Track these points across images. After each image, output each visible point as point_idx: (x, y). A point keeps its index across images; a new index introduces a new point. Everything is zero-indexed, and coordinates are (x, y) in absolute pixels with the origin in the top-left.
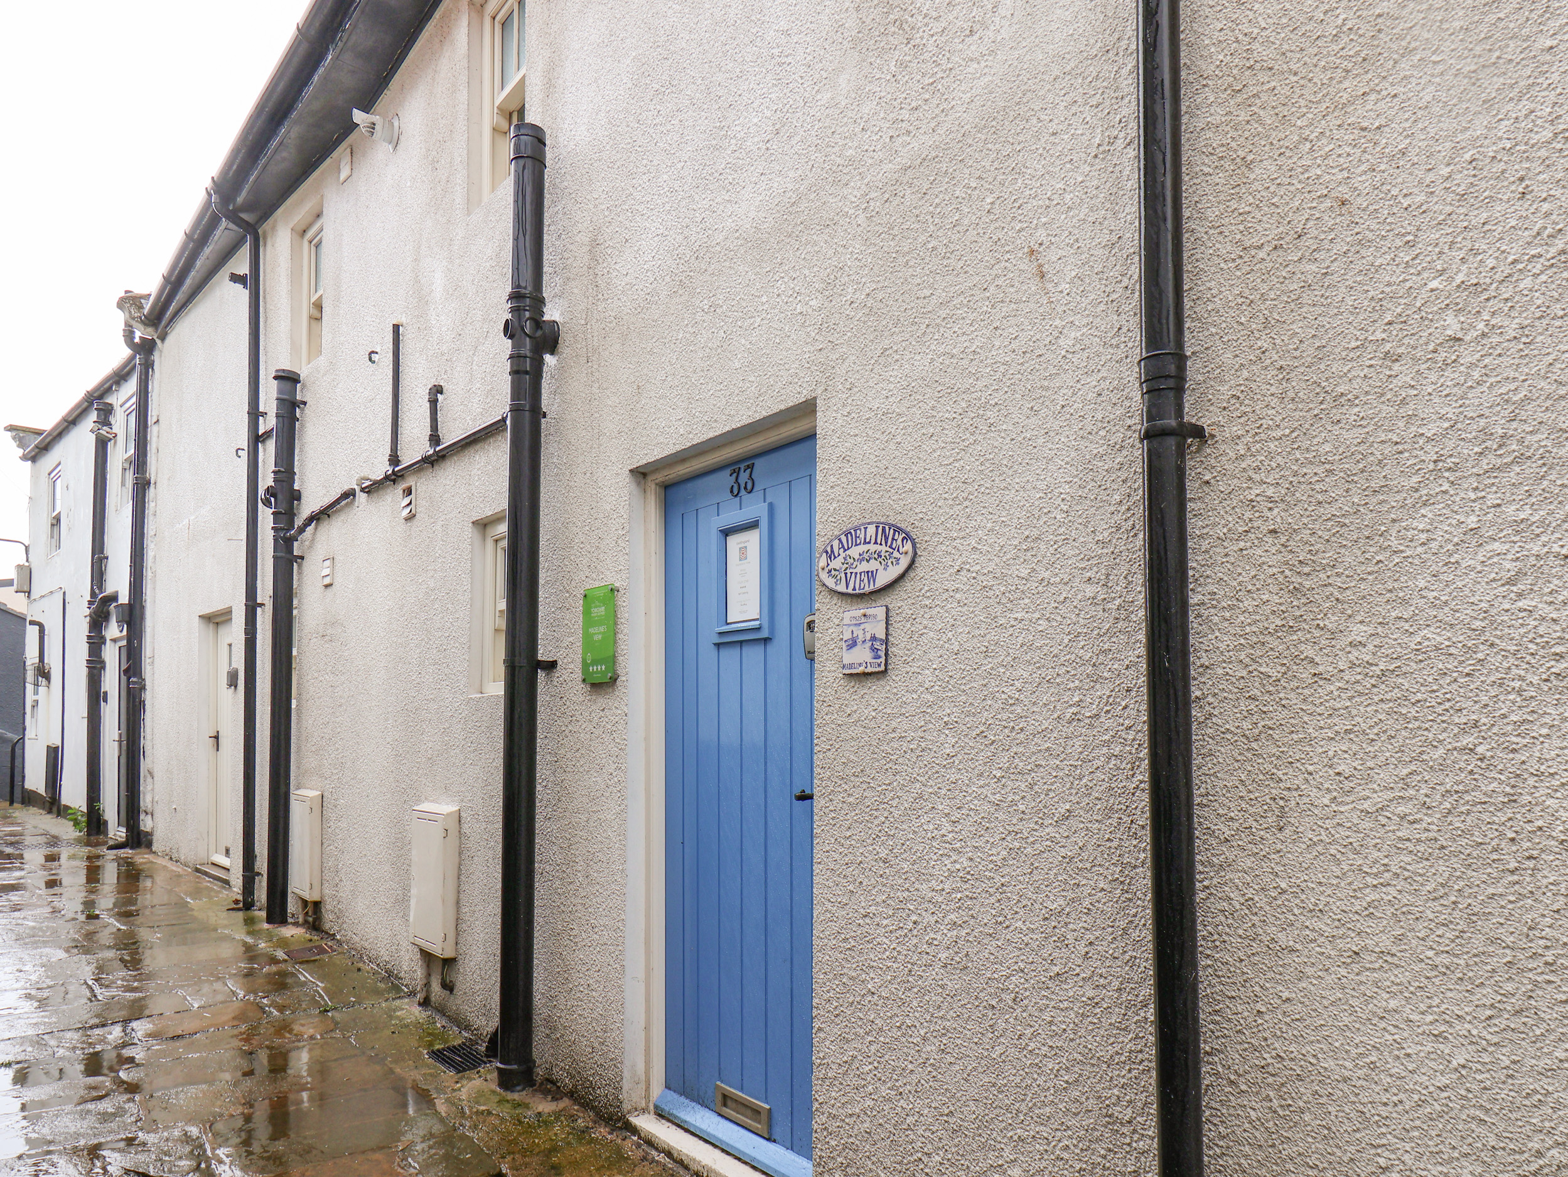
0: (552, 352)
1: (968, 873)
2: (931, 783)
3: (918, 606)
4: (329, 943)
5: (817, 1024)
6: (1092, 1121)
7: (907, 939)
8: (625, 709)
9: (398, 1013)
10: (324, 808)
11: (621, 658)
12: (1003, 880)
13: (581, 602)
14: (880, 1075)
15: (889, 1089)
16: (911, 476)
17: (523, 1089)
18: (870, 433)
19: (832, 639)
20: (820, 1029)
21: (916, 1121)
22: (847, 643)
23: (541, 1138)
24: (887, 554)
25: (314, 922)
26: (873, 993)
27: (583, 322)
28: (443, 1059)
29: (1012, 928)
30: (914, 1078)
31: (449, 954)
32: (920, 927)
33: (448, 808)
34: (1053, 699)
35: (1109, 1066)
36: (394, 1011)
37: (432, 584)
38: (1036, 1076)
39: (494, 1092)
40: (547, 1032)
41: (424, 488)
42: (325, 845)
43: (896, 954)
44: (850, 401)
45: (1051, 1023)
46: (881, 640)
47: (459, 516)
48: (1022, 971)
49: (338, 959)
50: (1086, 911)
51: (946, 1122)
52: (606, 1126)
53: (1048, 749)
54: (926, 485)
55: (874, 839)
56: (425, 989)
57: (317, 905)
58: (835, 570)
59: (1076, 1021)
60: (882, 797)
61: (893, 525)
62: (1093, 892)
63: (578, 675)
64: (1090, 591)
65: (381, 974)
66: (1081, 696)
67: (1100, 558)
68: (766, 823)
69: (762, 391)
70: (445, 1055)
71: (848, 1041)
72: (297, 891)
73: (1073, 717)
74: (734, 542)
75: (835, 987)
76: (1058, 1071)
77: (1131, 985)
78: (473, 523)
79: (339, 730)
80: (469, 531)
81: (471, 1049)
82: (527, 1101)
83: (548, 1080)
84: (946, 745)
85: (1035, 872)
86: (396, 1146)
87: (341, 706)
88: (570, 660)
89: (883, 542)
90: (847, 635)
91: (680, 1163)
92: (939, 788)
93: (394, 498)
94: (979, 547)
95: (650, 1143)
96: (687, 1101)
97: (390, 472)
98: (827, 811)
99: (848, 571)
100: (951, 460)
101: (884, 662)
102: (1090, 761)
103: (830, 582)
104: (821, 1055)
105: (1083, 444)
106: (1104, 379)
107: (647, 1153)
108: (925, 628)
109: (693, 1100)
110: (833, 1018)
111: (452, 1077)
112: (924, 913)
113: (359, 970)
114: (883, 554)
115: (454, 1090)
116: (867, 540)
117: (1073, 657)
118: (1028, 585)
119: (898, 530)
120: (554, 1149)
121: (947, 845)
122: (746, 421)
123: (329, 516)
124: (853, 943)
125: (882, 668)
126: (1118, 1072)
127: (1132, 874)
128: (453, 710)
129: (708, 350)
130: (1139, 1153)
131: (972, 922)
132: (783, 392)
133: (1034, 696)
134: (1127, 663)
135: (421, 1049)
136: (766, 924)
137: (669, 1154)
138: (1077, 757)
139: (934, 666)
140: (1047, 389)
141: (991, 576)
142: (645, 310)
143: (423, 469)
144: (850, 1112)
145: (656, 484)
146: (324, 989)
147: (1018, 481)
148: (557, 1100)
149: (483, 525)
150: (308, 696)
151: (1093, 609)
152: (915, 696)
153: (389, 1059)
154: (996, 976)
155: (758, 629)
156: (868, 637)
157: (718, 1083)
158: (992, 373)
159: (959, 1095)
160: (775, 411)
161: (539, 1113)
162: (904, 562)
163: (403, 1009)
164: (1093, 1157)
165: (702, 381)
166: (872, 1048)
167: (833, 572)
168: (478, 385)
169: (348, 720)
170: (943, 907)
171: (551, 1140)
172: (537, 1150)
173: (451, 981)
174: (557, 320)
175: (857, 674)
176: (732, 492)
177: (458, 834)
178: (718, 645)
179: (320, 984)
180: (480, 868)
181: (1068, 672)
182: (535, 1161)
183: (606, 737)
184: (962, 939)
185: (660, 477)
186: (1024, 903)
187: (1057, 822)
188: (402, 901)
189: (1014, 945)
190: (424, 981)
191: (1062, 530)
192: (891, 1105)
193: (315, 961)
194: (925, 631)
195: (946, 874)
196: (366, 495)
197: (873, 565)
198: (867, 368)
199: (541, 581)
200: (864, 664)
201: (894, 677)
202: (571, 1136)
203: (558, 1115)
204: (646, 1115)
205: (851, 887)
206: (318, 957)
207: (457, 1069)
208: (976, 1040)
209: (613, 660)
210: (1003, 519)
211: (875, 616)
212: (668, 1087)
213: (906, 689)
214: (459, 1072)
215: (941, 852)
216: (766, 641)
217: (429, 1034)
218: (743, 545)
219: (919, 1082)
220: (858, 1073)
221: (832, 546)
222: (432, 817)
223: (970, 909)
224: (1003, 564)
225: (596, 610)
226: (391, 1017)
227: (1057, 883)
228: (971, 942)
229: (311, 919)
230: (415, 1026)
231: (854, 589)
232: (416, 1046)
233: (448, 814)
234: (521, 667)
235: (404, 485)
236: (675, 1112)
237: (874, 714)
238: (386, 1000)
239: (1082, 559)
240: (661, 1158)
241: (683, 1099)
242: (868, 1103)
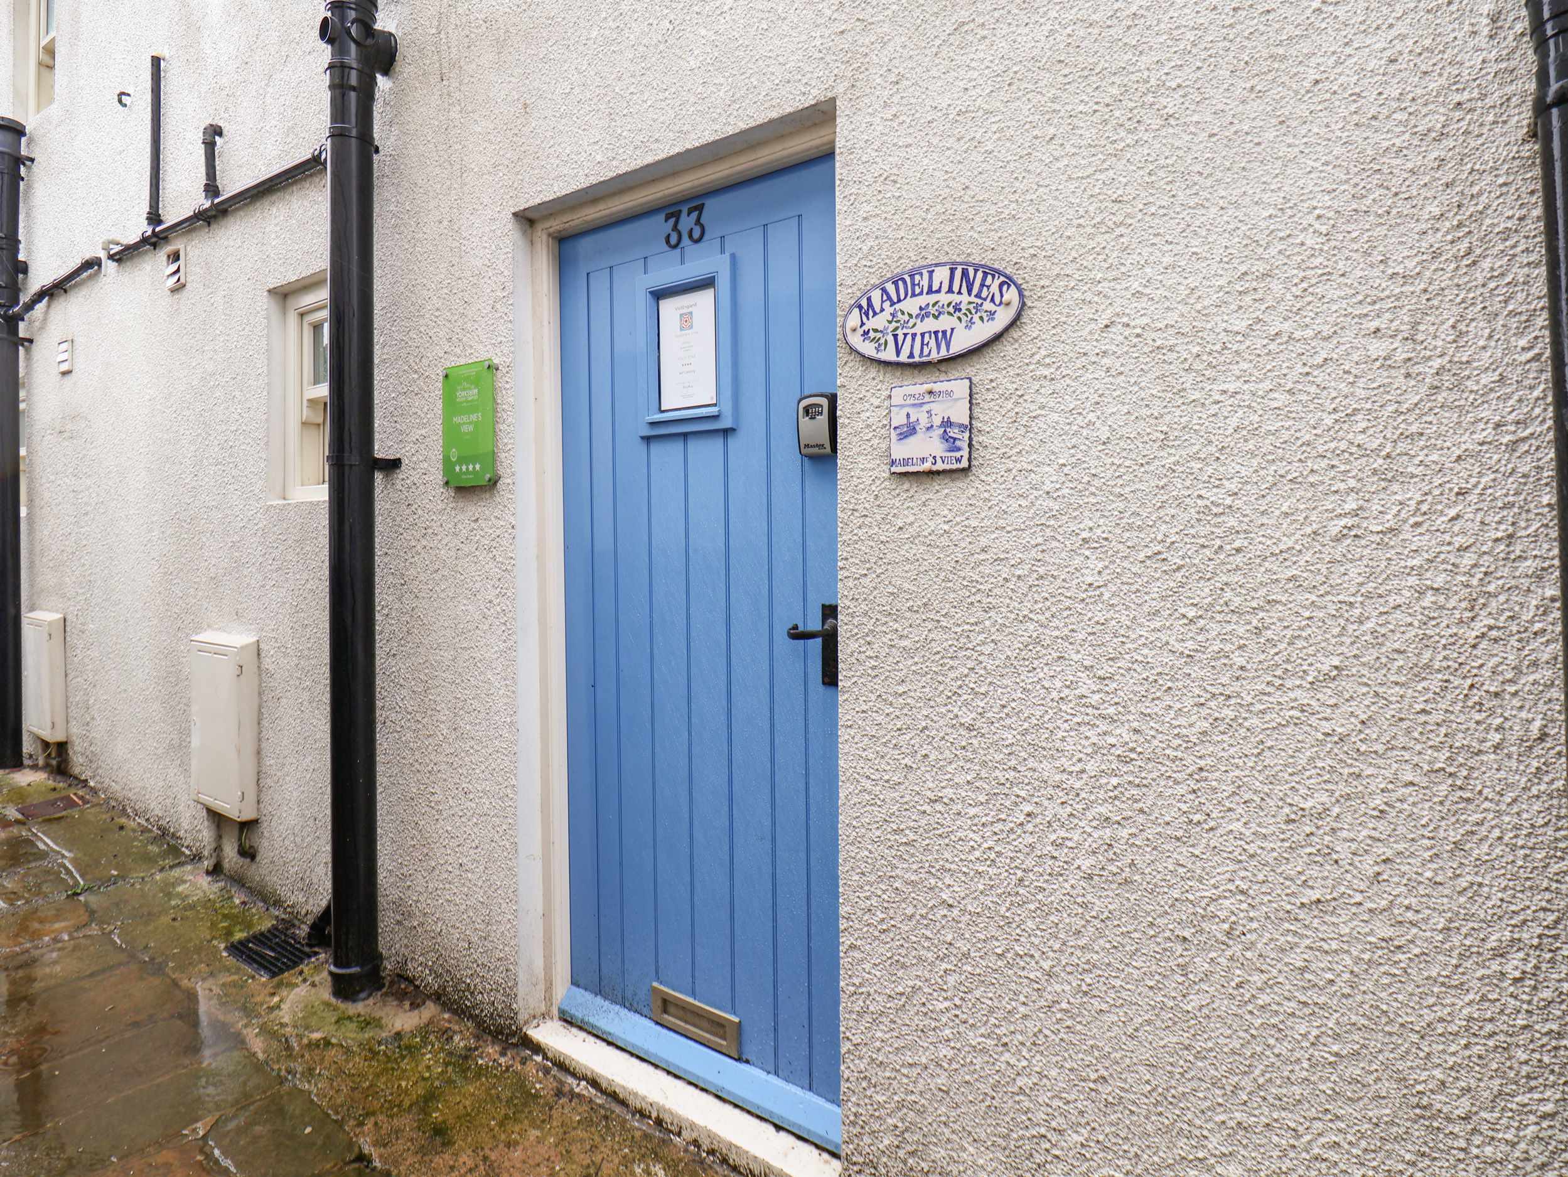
0: (386, 72)
1: (1133, 750)
2: (1056, 622)
3: (1027, 378)
4: (80, 793)
5: (845, 940)
6: (1387, 1111)
7: (1013, 837)
8: (512, 520)
9: (180, 889)
10: (68, 634)
11: (503, 455)
12: (1202, 763)
13: (440, 385)
14: (965, 1016)
15: (982, 1035)
16: (1014, 197)
17: (369, 996)
18: (935, 141)
19: (868, 426)
20: (852, 947)
21: (1035, 1084)
22: (899, 431)
23: (408, 1080)
24: (971, 307)
25: (59, 765)
26: (951, 906)
27: (434, 31)
28: (249, 956)
29: (1221, 831)
30: (1031, 1026)
31: (247, 816)
32: (1038, 820)
33: (240, 638)
34: (1302, 507)
35: (1422, 1037)
36: (173, 885)
37: (210, 367)
38: (1272, 1041)
39: (328, 1004)
40: (398, 918)
41: (197, 252)
42: (70, 677)
43: (993, 856)
44: (896, 99)
45: (1303, 970)
46: (961, 426)
47: (248, 283)
48: (1242, 892)
49: (91, 813)
50: (1375, 813)
51: (1092, 1090)
52: (493, 1043)
53: (1293, 578)
54: (1042, 209)
55: (949, 697)
56: (214, 855)
57: (62, 747)
58: (876, 331)
59: (1356, 969)
60: (963, 640)
61: (982, 266)
62: (1390, 786)
63: (438, 477)
64: (1378, 348)
65: (151, 831)
66: (1361, 502)
67: (1398, 299)
68: (729, 664)
69: (737, 96)
70: (250, 949)
71: (904, 966)
72: (35, 730)
73: (1345, 531)
74: (670, 308)
75: (879, 893)
76: (1317, 1037)
77: (1471, 925)
78: (269, 291)
79: (85, 542)
80: (264, 302)
81: (286, 935)
82: (377, 1015)
83: (399, 975)
84: (1086, 571)
85: (1267, 753)
86: (194, 1130)
87: (86, 514)
88: (421, 458)
89: (964, 290)
90: (899, 419)
91: (613, 1096)
92: (1073, 631)
93: (155, 266)
94: (1147, 291)
95: (562, 1066)
96: (607, 1004)
97: (149, 233)
98: (862, 657)
99: (900, 332)
100: (1090, 170)
101: (966, 456)
102: (1380, 596)
103: (868, 349)
104: (857, 981)
105: (1357, 135)
106: (1403, 37)
107: (562, 1083)
108: (1042, 407)
109: (615, 1002)
110: (876, 933)
111: (264, 985)
112: (1046, 803)
113: (122, 828)
114: (963, 307)
115: (271, 1009)
116: (935, 288)
117: (1343, 445)
118: (1248, 343)
119: (990, 271)
120: (430, 1098)
121: (1090, 710)
122: (708, 137)
123: (66, 291)
124: (912, 836)
125: (964, 464)
126: (1441, 1047)
127: (1471, 762)
128: (245, 520)
129: (641, 48)
130: (1485, 1162)
131: (1141, 819)
132: (773, 94)
133: (1263, 502)
134: (1458, 452)
135: (215, 942)
136: (731, 792)
137: (594, 1083)
138: (1353, 590)
139: (1061, 461)
140: (1283, 58)
141: (1171, 331)
142: (533, 7)
143: (195, 229)
144: (910, 1061)
145: (549, 235)
146: (74, 861)
147: (1223, 194)
148: (418, 1006)
149: (283, 295)
150: (43, 503)
151: (1385, 374)
152: (1023, 503)
153: (171, 965)
154: (1191, 897)
155: (715, 417)
156: (937, 421)
157: (655, 984)
158: (1169, 43)
159: (1118, 1055)
160: (760, 121)
161: (398, 1034)
162: (1003, 317)
163: (185, 882)
164: (1387, 1162)
165: (632, 90)
166: (951, 980)
167: (872, 334)
168: (274, 123)
169: (97, 531)
170: (1083, 795)
171: (424, 1079)
172: (407, 1103)
173: (251, 847)
174: (393, 31)
175: (917, 473)
176: (668, 241)
177: (256, 670)
178: (647, 439)
179: (67, 854)
180: (291, 712)
181: (1333, 467)
182: (406, 1122)
183: (482, 556)
184: (1123, 841)
185: (556, 225)
186: (1247, 797)
187: (1312, 683)
188: (179, 748)
189: (1225, 855)
190: (214, 845)
191: (1317, 262)
192: (986, 1058)
193: (61, 818)
194: (1043, 412)
195: (1089, 750)
196: (115, 264)
197: (946, 322)
198: (927, 52)
199: (376, 361)
200: (931, 459)
201: (983, 477)
202: (450, 1069)
203: (424, 1031)
204: (549, 1023)
205: (907, 761)
206: (64, 813)
207: (270, 970)
208: (1151, 983)
209: (493, 457)
210: (1194, 250)
211: (949, 393)
212: (575, 983)
213: (1007, 493)
214: (274, 975)
215: (1076, 720)
216: (726, 432)
217: (226, 917)
218: (686, 311)
219: (1040, 1031)
220: (924, 1010)
221: (869, 299)
222: (220, 651)
223: (1136, 801)
224: (1194, 314)
225: (464, 393)
226: (169, 895)
227: (1313, 771)
228: (1139, 847)
229: (54, 762)
230: (204, 907)
231: (911, 356)
232: (208, 937)
233: (242, 648)
234: (351, 466)
235: (170, 248)
236: (591, 1020)
237: (946, 527)
238: (162, 870)
239: (1360, 302)
240: (582, 1088)
241: (599, 1000)
242: (944, 1052)
